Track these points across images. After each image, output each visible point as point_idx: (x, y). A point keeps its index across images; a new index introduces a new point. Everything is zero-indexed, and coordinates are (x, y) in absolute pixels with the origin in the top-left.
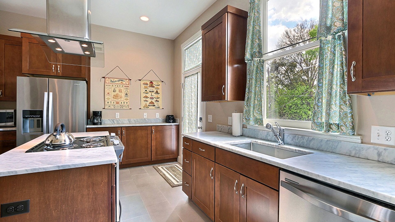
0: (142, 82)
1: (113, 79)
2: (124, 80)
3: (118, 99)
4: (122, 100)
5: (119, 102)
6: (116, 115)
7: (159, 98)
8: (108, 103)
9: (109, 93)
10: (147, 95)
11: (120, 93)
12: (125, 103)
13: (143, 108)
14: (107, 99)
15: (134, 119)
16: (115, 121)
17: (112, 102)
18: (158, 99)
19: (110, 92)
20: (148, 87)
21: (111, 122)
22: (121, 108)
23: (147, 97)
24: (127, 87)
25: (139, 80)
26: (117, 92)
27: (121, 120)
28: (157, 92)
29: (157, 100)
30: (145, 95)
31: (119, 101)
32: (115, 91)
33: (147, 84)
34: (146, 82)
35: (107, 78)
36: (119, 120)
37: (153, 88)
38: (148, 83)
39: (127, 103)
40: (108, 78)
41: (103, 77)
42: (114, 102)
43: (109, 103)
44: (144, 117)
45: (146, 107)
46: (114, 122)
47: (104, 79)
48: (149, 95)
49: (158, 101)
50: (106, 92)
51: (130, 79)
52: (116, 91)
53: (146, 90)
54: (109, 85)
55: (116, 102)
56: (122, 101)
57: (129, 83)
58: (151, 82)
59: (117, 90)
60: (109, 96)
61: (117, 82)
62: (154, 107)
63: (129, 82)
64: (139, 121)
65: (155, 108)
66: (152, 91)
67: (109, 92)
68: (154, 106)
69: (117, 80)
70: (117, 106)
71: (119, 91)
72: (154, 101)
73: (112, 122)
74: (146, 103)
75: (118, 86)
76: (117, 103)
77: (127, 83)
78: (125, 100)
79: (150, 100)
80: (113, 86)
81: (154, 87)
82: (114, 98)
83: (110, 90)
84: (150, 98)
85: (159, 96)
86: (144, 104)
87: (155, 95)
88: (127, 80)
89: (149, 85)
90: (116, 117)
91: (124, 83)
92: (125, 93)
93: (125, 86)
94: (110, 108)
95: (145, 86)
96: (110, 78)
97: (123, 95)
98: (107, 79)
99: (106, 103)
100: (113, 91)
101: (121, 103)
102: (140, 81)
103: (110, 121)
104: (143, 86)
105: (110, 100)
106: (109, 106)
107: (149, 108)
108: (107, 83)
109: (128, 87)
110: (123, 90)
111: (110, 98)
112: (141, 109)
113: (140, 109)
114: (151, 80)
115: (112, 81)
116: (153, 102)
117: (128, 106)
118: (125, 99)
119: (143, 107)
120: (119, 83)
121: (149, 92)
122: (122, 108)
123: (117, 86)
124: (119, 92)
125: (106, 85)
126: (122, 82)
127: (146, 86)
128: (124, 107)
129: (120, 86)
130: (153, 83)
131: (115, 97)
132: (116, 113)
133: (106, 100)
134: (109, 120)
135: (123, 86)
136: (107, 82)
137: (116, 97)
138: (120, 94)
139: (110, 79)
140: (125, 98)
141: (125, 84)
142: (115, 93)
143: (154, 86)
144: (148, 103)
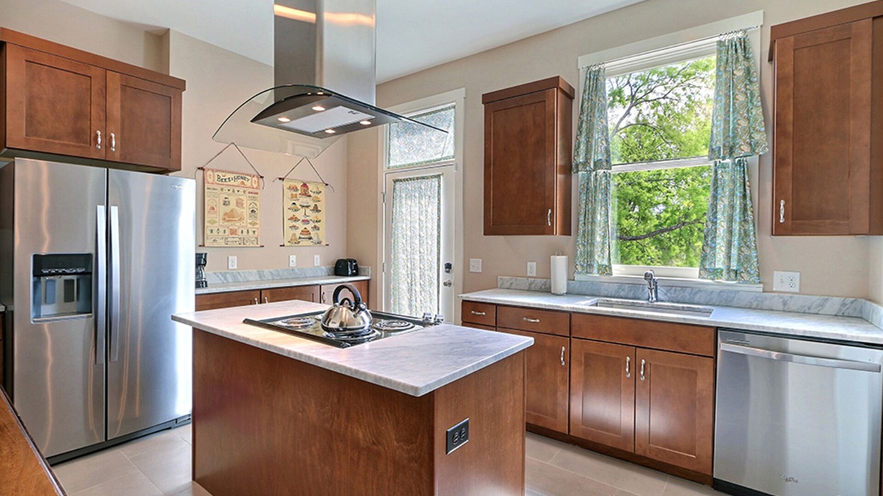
0: (286, 184)
1: (224, 174)
2: (249, 178)
3: (235, 222)
4: (243, 224)
5: (236, 230)
6: (230, 263)
7: (319, 221)
8: (212, 231)
9: (213, 209)
10: (297, 214)
11: (238, 208)
12: (251, 233)
13: (289, 244)
14: (209, 222)
15: (271, 270)
16: (228, 276)
17: (222, 230)
18: (317, 224)
19: (216, 205)
20: (298, 196)
21: (220, 279)
22: (242, 245)
23: (296, 219)
24: (253, 195)
25: (280, 179)
26: (233, 205)
27: (243, 273)
28: (316, 209)
29: (315, 227)
30: (291, 214)
31: (237, 228)
32: (227, 203)
33: (297, 190)
34: (293, 184)
35: (209, 170)
36: (239, 273)
37: (308, 199)
38: (299, 186)
39: (254, 232)
40: (213, 170)
41: (199, 168)
42: (225, 231)
43: (215, 232)
44: (291, 265)
45: (295, 241)
46: (225, 278)
47: (202, 171)
48: (300, 214)
49: (318, 229)
50: (208, 205)
51: (262, 175)
52: (229, 202)
53: (294, 204)
54: (214, 189)
55: (231, 230)
56: (243, 227)
57: (259, 185)
58: (305, 185)
59: (232, 200)
60: (215, 216)
61: (232, 182)
62: (309, 243)
63: (258, 182)
64: (281, 273)
65: (312, 244)
66: (305, 205)
67: (213, 205)
68: (310, 238)
69: (232, 176)
70: (233, 239)
71: (237, 203)
72: (309, 227)
73: (223, 279)
74: (294, 231)
75: (234, 191)
76: (233, 232)
77: (255, 186)
78: (249, 226)
79: (301, 226)
80: (222, 190)
81: (310, 196)
82: (224, 219)
83: (217, 199)
84: (303, 221)
85: (321, 216)
86: (289, 233)
87: (312, 215)
88: (255, 179)
89: (299, 192)
90: (230, 268)
91: (248, 184)
92: (250, 209)
93: (249, 193)
94: (215, 245)
95: (292, 194)
96: (216, 171)
97: (245, 212)
98: (210, 173)
99: (207, 232)
100: (224, 204)
101: (240, 231)
102: (281, 181)
103: (218, 276)
104: (288, 193)
105: (217, 224)
106: (214, 241)
107: (299, 244)
108: (208, 183)
109: (257, 193)
110: (245, 201)
111: (217, 220)
112: (283, 246)
113: (281, 246)
114: (305, 180)
115: (222, 177)
116: (308, 229)
117: (257, 238)
118: (251, 223)
119: (289, 242)
120: (236, 184)
121: (300, 207)
122: (244, 244)
123: (231, 191)
124: (237, 206)
125: (208, 189)
126: (243, 183)
127: (294, 193)
128: (247, 242)
129: (238, 191)
130: (307, 187)
131: (227, 219)
132: (230, 257)
133: (206, 224)
134: (215, 273)
135: (244, 192)
136: (210, 180)
137: (229, 217)
138: (239, 210)
139: (216, 174)
140: (249, 221)
141: (250, 187)
142: (228, 209)
143: (310, 193)
144: (298, 233)
